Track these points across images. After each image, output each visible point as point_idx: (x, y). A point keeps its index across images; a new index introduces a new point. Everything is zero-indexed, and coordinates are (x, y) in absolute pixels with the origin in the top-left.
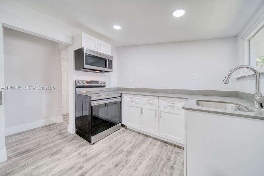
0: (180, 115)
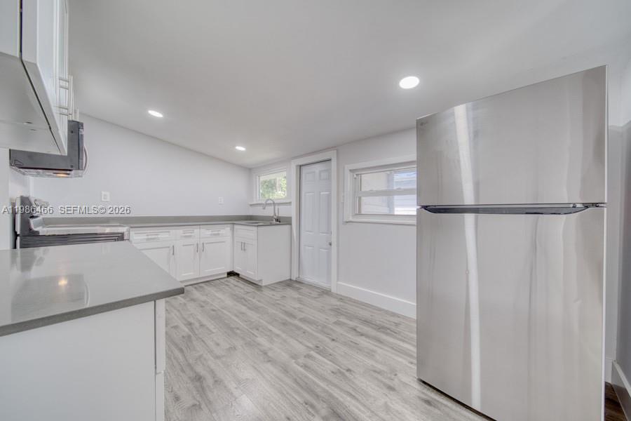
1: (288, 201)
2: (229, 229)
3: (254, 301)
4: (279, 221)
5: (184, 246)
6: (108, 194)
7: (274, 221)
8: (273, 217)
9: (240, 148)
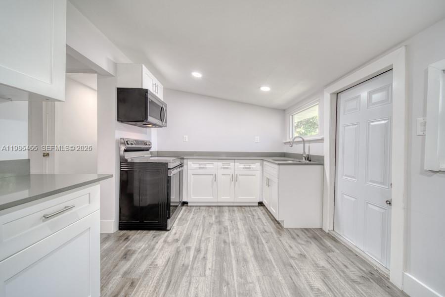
0: (255, 175)
1: (320, 137)
2: (259, 164)
3: (266, 246)
4: (310, 160)
5: (223, 175)
6: (187, 136)
7: (304, 160)
8: (302, 155)
9: (265, 89)
